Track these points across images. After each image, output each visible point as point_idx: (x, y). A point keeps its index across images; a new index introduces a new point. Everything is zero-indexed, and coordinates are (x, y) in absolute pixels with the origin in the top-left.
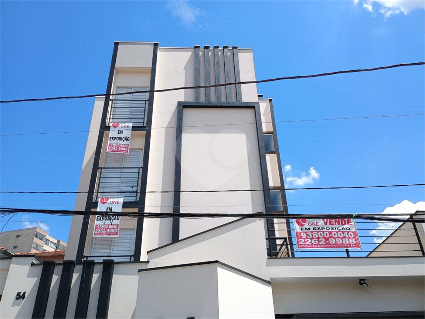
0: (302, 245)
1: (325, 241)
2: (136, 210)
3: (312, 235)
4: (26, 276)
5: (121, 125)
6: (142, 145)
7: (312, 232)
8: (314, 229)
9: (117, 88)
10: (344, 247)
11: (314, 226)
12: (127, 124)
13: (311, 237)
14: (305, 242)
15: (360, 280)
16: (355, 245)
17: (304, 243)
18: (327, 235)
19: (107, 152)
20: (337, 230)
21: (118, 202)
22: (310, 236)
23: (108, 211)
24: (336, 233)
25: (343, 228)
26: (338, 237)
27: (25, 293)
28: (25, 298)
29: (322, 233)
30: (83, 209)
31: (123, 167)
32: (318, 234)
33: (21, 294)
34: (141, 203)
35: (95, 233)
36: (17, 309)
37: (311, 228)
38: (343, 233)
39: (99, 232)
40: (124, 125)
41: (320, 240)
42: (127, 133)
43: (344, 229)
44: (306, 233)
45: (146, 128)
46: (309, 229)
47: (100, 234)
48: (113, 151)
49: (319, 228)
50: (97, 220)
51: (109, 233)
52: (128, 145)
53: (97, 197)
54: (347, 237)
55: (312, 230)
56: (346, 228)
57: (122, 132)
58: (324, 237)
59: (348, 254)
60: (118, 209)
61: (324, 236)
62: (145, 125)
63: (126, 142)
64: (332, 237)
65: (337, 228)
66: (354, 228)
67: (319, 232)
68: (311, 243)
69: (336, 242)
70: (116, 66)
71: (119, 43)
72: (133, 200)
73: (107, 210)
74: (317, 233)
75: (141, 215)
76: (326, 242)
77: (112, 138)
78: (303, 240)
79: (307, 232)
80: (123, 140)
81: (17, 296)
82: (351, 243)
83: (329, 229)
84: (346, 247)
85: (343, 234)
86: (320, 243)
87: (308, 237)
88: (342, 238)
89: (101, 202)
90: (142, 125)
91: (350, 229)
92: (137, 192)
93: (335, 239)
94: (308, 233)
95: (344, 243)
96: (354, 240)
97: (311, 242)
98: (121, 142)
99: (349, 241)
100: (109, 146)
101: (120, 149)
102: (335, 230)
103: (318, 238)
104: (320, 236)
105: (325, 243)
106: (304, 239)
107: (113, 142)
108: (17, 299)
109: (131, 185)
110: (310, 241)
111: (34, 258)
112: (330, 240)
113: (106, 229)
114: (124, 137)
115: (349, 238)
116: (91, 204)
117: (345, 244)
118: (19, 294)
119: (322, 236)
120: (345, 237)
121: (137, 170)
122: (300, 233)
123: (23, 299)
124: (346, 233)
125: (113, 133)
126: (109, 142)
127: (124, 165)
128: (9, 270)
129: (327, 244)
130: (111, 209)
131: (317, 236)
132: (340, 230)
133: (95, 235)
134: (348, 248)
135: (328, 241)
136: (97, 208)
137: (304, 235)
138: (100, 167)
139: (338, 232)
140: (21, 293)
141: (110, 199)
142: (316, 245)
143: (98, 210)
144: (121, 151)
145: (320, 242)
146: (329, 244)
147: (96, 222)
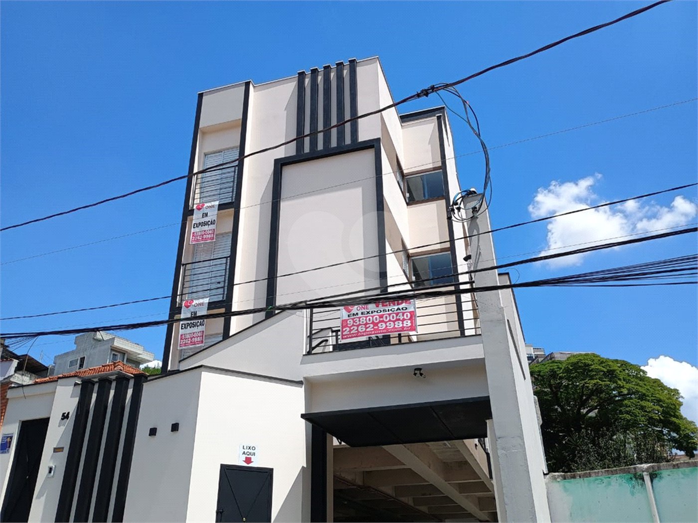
0: (346, 335)
1: (374, 326)
2: (223, 310)
3: (359, 321)
4: (70, 396)
5: (206, 205)
6: (229, 228)
7: (360, 318)
8: (362, 313)
9: (206, 155)
10: (396, 331)
11: (363, 311)
12: (213, 203)
13: (358, 323)
14: (350, 331)
15: (416, 369)
16: (409, 328)
17: (349, 333)
18: (376, 320)
19: (190, 243)
20: (390, 312)
21: (202, 304)
22: (356, 323)
23: (193, 316)
24: (388, 316)
25: (398, 309)
26: (390, 320)
27: (68, 413)
28: (69, 419)
29: (371, 318)
30: (167, 318)
31: (212, 258)
32: (366, 320)
33: (66, 415)
34: (227, 301)
35: (180, 344)
36: (63, 428)
37: (360, 313)
38: (397, 314)
39: (184, 343)
40: (209, 204)
41: (368, 326)
42: (213, 215)
43: (400, 309)
44: (353, 319)
45: (234, 204)
46: (357, 314)
47: (185, 344)
48: (198, 240)
49: (368, 313)
50: (182, 329)
51: (194, 342)
52: (214, 230)
53: (182, 300)
54: (401, 319)
55: (360, 315)
56: (402, 309)
57: (207, 215)
58: (373, 323)
59: (400, 340)
60: (203, 312)
61: (373, 321)
62: (234, 201)
63: (212, 227)
64: (383, 321)
65: (391, 310)
66: (413, 307)
67: (368, 316)
68: (357, 332)
69: (386, 326)
70: (200, 127)
71: (204, 94)
72: (220, 298)
73: (192, 314)
74: (365, 318)
75: (228, 314)
76: (375, 328)
77: (196, 225)
78: (348, 329)
79: (355, 318)
80: (209, 225)
81: (62, 416)
82: (405, 325)
83: (381, 311)
84: (398, 331)
85: (397, 316)
86: (367, 330)
87: (354, 324)
88: (394, 322)
89: (185, 306)
90: (230, 201)
91: (406, 309)
92: (223, 287)
93: (386, 323)
94: (355, 320)
95: (396, 326)
96: (409, 321)
97: (357, 330)
98: (206, 228)
99: (403, 324)
100: (193, 236)
101: (205, 236)
102: (387, 312)
103: (367, 324)
104: (368, 322)
105: (372, 329)
106: (350, 327)
107: (197, 230)
108: (62, 419)
109: (218, 281)
110: (356, 328)
111: (76, 378)
112: (379, 325)
113: (191, 338)
114: (209, 221)
115: (404, 320)
116: (175, 309)
117: (396, 328)
118: (64, 414)
119: (371, 322)
120: (399, 320)
121: (224, 261)
122: (346, 321)
123: (68, 419)
124: (401, 314)
125: (196, 218)
126: (193, 230)
127: (214, 255)
128: (55, 392)
129: (375, 330)
130: (195, 313)
131: (365, 322)
132: (393, 311)
133: (180, 347)
134: (401, 332)
135: (377, 326)
136: (180, 313)
137: (350, 322)
138: (184, 263)
139: (391, 314)
140: (65, 413)
141: (194, 301)
142: (363, 332)
143: (182, 316)
144: (206, 239)
145: (366, 328)
146: (378, 329)
147: (181, 332)
